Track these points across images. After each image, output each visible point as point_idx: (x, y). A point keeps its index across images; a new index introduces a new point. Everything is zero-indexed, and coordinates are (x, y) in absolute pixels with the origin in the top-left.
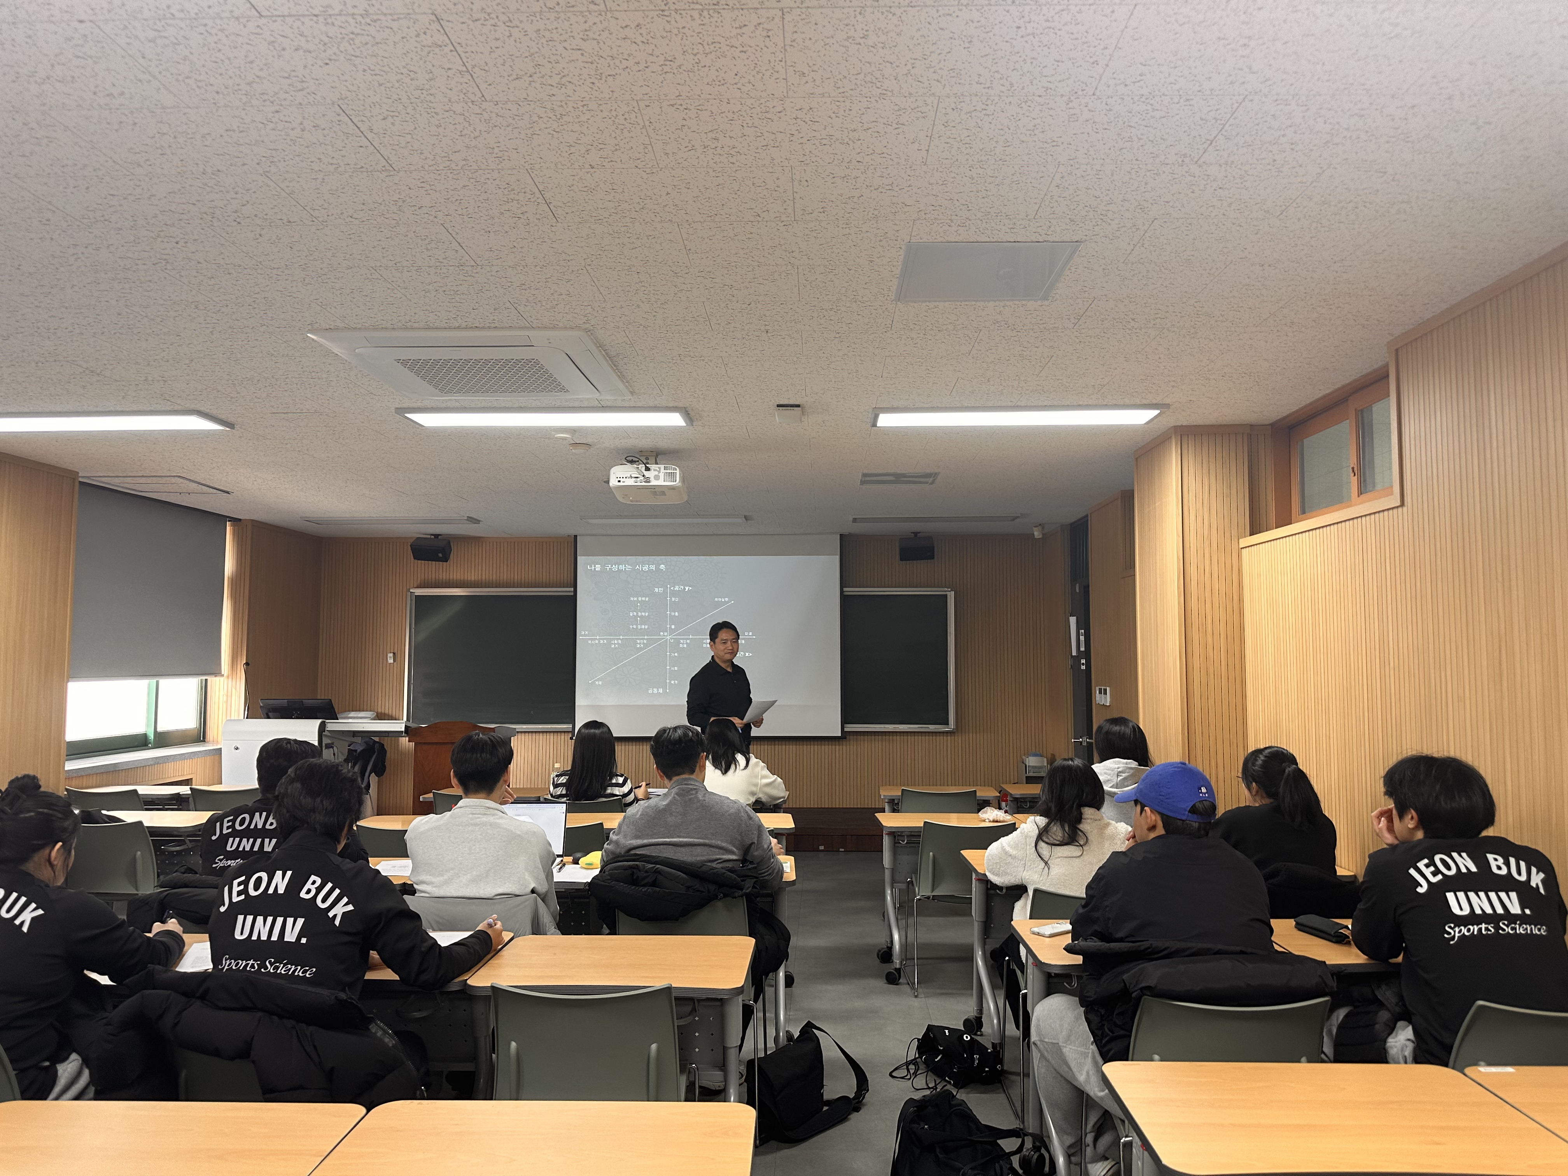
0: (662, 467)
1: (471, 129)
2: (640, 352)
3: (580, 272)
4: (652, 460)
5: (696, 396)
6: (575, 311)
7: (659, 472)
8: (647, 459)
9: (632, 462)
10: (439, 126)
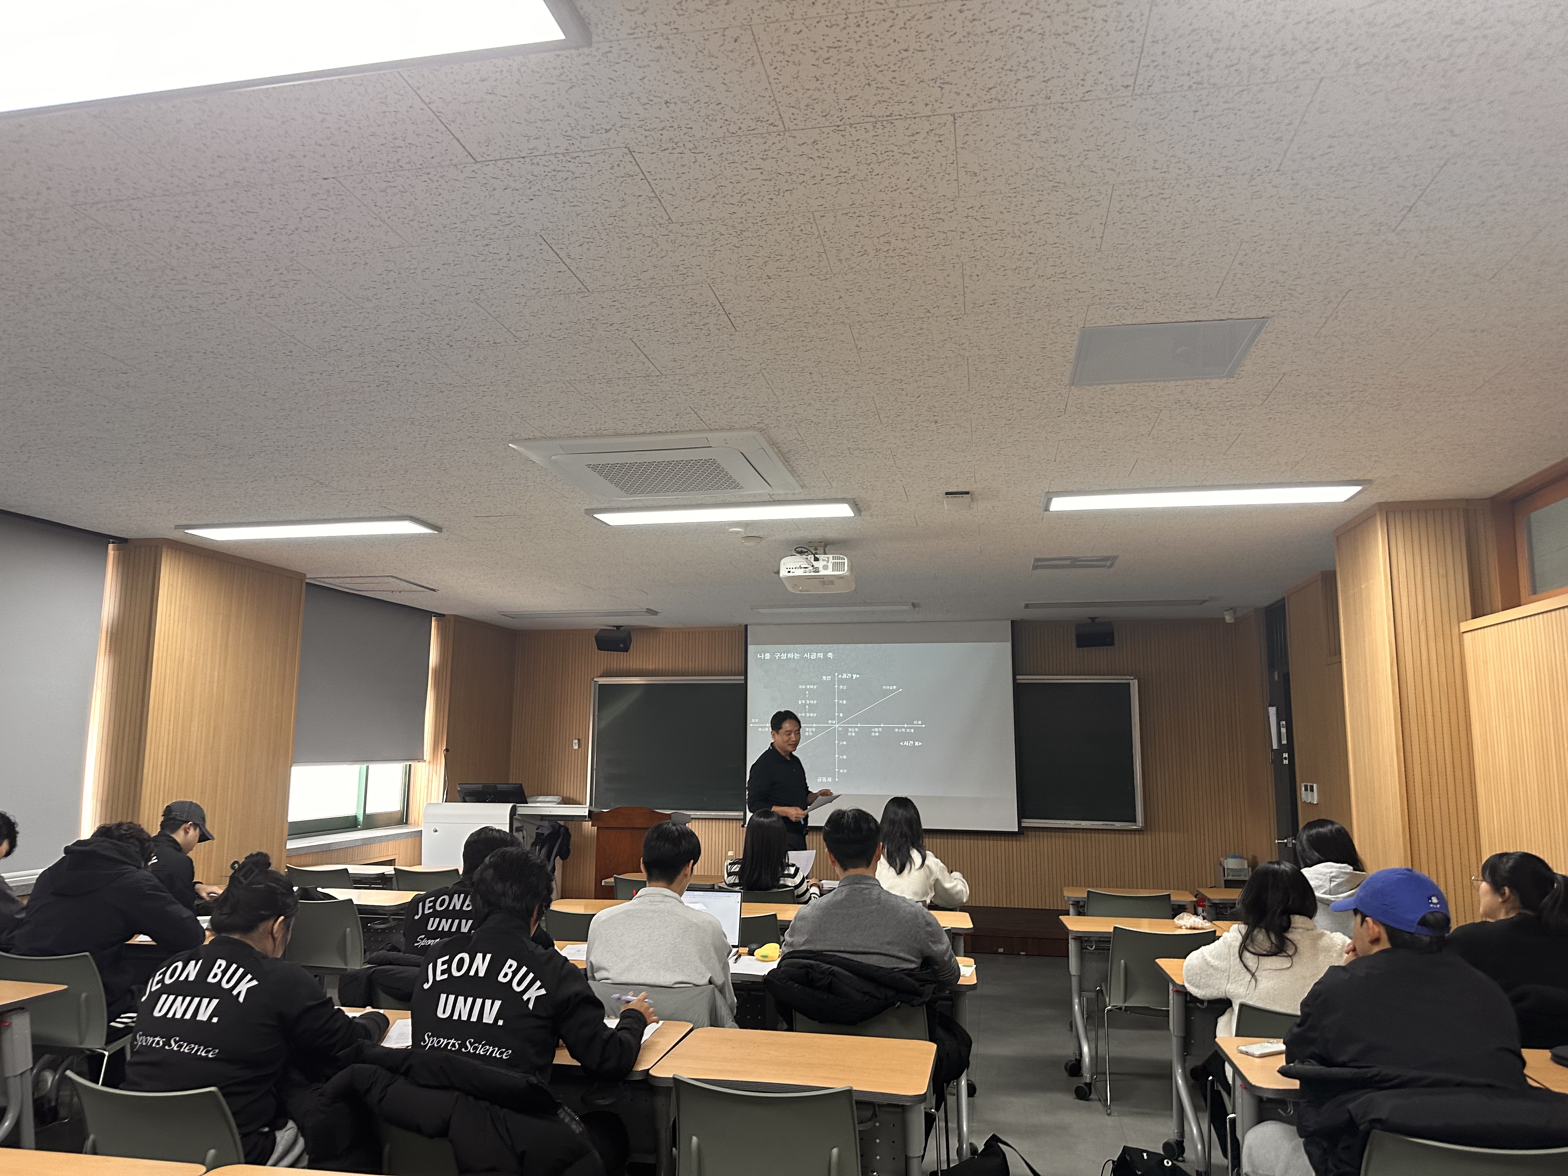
0: (831, 556)
1: (659, 249)
2: (810, 448)
3: (756, 376)
4: (821, 550)
5: (865, 487)
6: (751, 412)
7: (828, 562)
8: (816, 549)
9: (801, 553)
10: (629, 249)
